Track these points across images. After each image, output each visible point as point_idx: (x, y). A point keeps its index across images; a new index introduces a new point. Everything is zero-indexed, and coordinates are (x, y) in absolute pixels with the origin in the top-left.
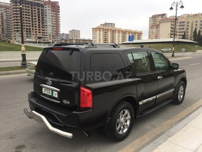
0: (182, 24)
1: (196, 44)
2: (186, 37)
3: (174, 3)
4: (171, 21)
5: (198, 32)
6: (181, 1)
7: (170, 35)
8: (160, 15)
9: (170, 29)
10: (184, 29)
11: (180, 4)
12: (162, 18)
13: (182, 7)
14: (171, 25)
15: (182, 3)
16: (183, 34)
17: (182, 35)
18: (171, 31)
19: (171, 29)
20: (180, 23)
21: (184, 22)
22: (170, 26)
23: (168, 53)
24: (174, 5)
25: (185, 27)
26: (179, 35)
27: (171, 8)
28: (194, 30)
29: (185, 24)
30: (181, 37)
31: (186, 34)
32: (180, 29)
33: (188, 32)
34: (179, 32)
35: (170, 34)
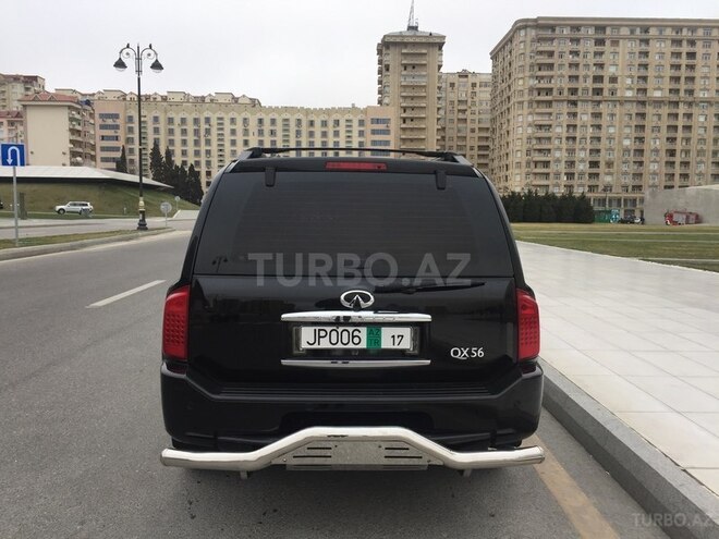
0: (110, 122)
1: (166, 191)
2: (129, 167)
3: (128, 47)
4: (70, 107)
5: (163, 153)
6: (150, 46)
7: (68, 156)
8: (16, 78)
9: (67, 136)
10: (117, 138)
11: (149, 55)
12: (27, 89)
13: (157, 66)
14: (72, 119)
15: (156, 54)
16: (118, 155)
17: (114, 160)
18: (71, 141)
19: (73, 134)
20: (103, 116)
21: (116, 116)
22: (66, 125)
23: (89, 218)
24: (128, 54)
25: (121, 133)
26: (105, 160)
27: (120, 64)
28: (151, 146)
29: (118, 122)
30: (114, 165)
31: (128, 157)
32: (103, 138)
33: (131, 151)
34: (103, 149)
35: (68, 152)
